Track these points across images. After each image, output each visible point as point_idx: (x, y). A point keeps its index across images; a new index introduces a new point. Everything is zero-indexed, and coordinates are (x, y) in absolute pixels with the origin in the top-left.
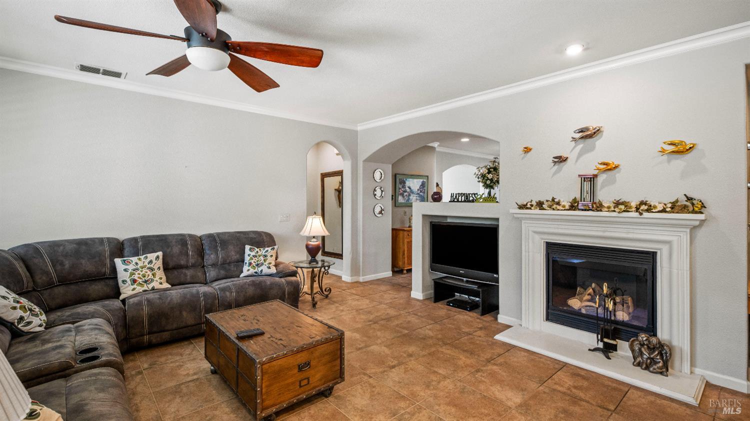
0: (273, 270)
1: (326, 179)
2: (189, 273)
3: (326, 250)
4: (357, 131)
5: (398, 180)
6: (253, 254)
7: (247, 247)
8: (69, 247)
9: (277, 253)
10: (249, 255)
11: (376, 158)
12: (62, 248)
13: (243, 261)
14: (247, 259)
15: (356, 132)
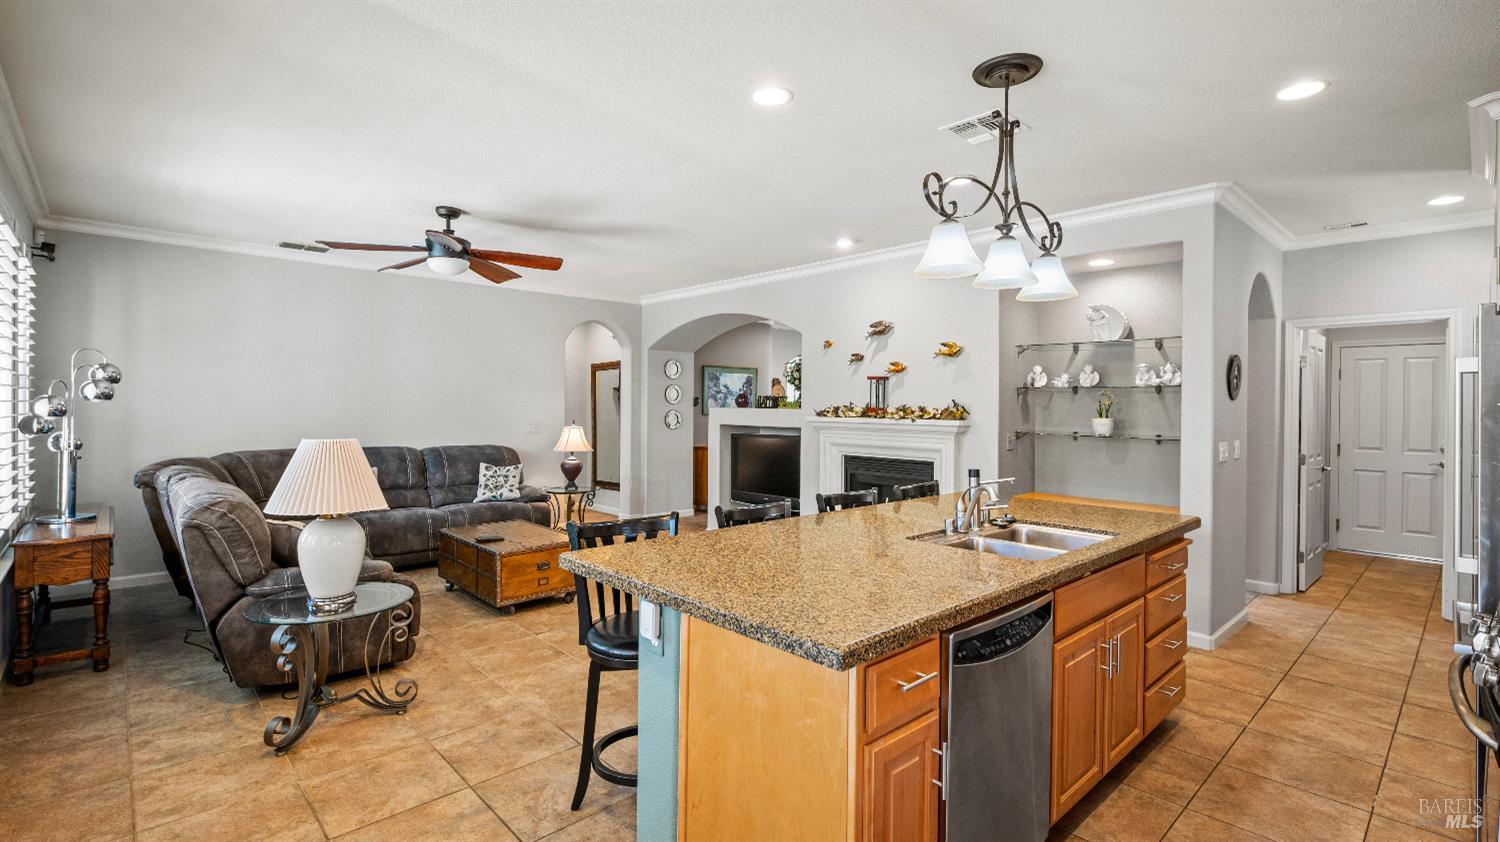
0: (516, 494)
1: (599, 374)
2: (410, 494)
3: (598, 479)
4: (641, 306)
5: (706, 375)
6: (490, 473)
7: (483, 466)
8: (272, 458)
9: (522, 473)
10: (485, 476)
11: (669, 344)
12: (264, 459)
13: (477, 483)
14: (482, 480)
15: (639, 308)
